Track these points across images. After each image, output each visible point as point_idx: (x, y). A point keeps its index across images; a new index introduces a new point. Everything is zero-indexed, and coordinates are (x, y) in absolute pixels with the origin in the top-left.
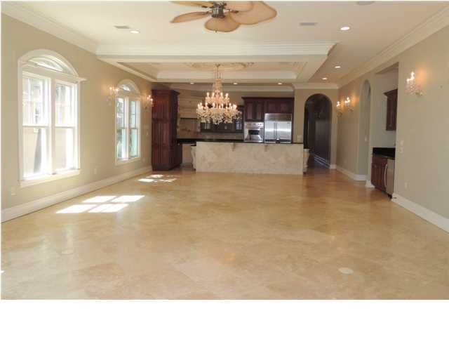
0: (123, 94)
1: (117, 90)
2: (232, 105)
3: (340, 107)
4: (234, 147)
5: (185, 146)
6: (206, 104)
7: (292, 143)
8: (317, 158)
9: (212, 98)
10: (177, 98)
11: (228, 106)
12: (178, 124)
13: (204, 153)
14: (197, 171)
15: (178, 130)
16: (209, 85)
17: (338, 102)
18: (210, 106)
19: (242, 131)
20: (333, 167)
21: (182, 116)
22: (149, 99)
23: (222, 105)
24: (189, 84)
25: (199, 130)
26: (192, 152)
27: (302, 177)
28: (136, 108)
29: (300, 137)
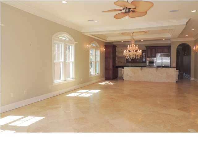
0: (93, 47)
1: (90, 46)
2: (139, 50)
3: (195, 49)
4: (141, 69)
5: (119, 69)
6: (128, 50)
7: (170, 67)
8: (184, 74)
9: (131, 47)
10: (116, 48)
11: (138, 51)
12: (116, 59)
13: (127, 72)
14: (125, 80)
15: (116, 62)
16: (129, 42)
17: (194, 47)
18: (129, 51)
19: (145, 62)
20: (192, 79)
21: (118, 56)
22: (103, 49)
23: (135, 50)
24: (121, 42)
25: (126, 62)
26: (122, 72)
27: (175, 83)
28: (98, 53)
29: (174, 64)
